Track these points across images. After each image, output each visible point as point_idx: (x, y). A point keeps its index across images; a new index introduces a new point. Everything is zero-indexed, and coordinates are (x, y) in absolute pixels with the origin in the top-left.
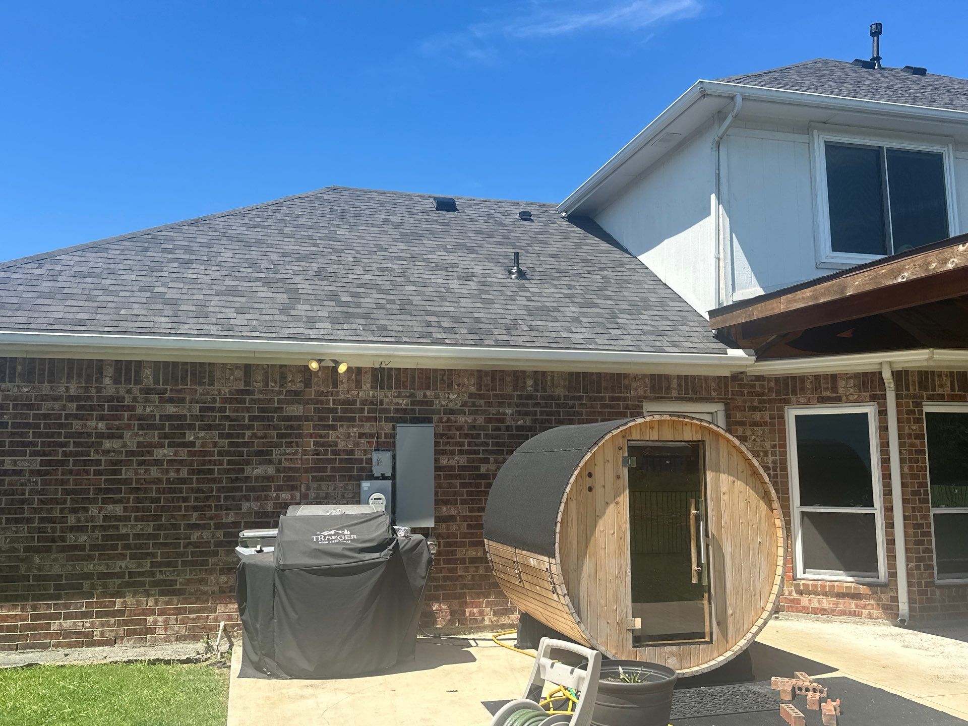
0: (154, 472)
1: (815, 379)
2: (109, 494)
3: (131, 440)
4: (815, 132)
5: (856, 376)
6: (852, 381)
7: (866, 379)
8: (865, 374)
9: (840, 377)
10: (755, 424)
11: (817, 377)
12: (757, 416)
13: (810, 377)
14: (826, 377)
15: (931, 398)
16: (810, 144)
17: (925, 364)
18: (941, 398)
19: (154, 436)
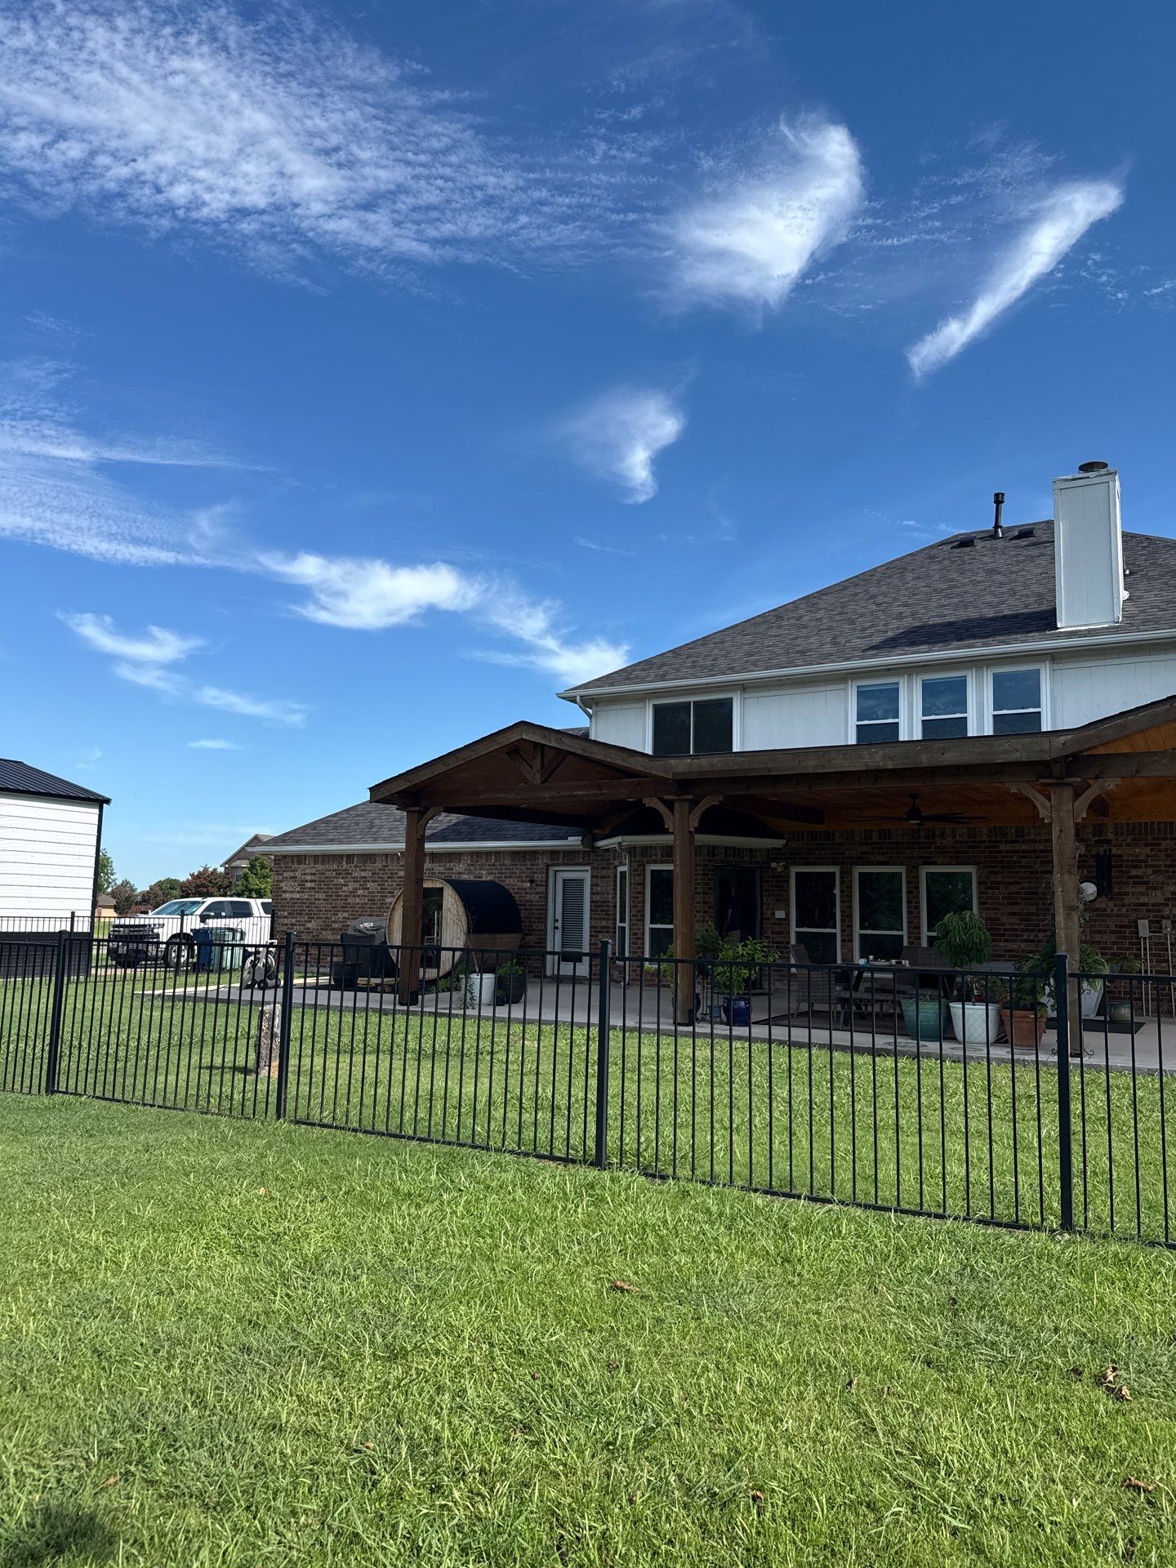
0: (358, 900)
2: (344, 908)
3: (351, 886)
4: (647, 700)
10: (603, 877)
12: (604, 873)
15: (649, 862)
16: (644, 707)
18: (655, 862)
19: (357, 885)
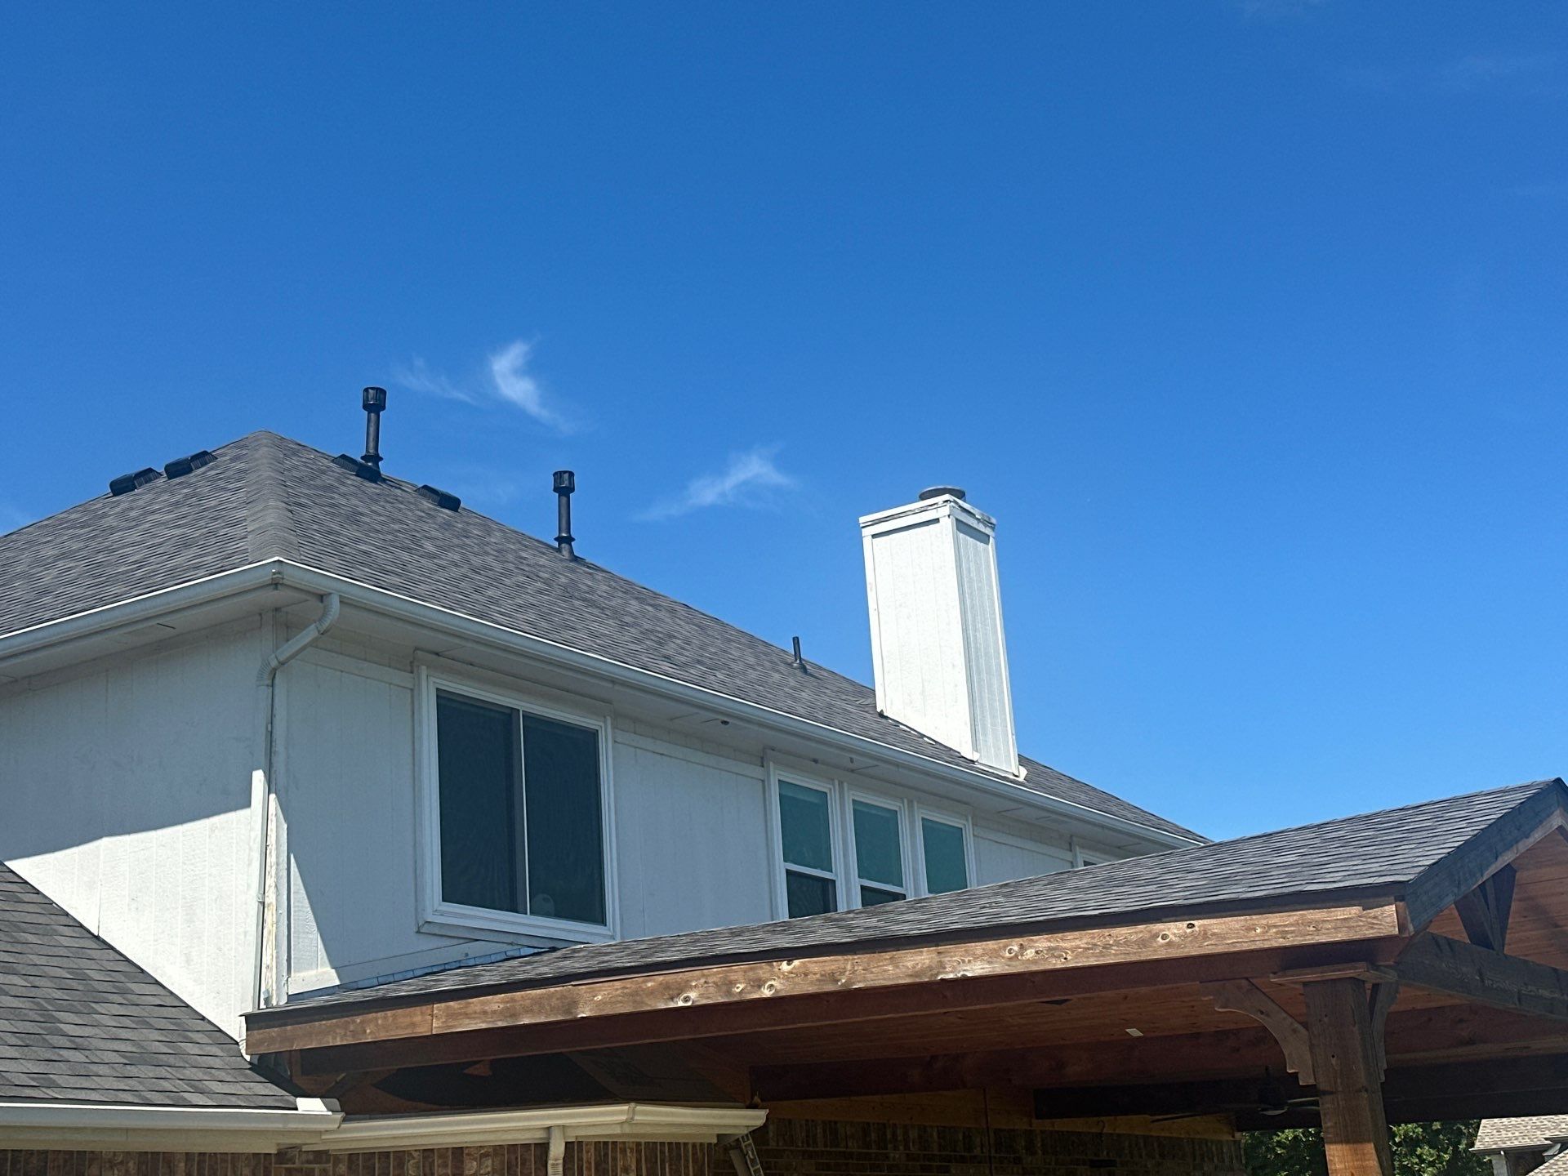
1: (424, 1158)
4: (424, 670)
5: (497, 1150)
6: (489, 1162)
7: (513, 1157)
8: (513, 1148)
9: (468, 1154)
11: (428, 1153)
13: (415, 1154)
14: (443, 1152)
16: (414, 692)
17: (618, 1130)
